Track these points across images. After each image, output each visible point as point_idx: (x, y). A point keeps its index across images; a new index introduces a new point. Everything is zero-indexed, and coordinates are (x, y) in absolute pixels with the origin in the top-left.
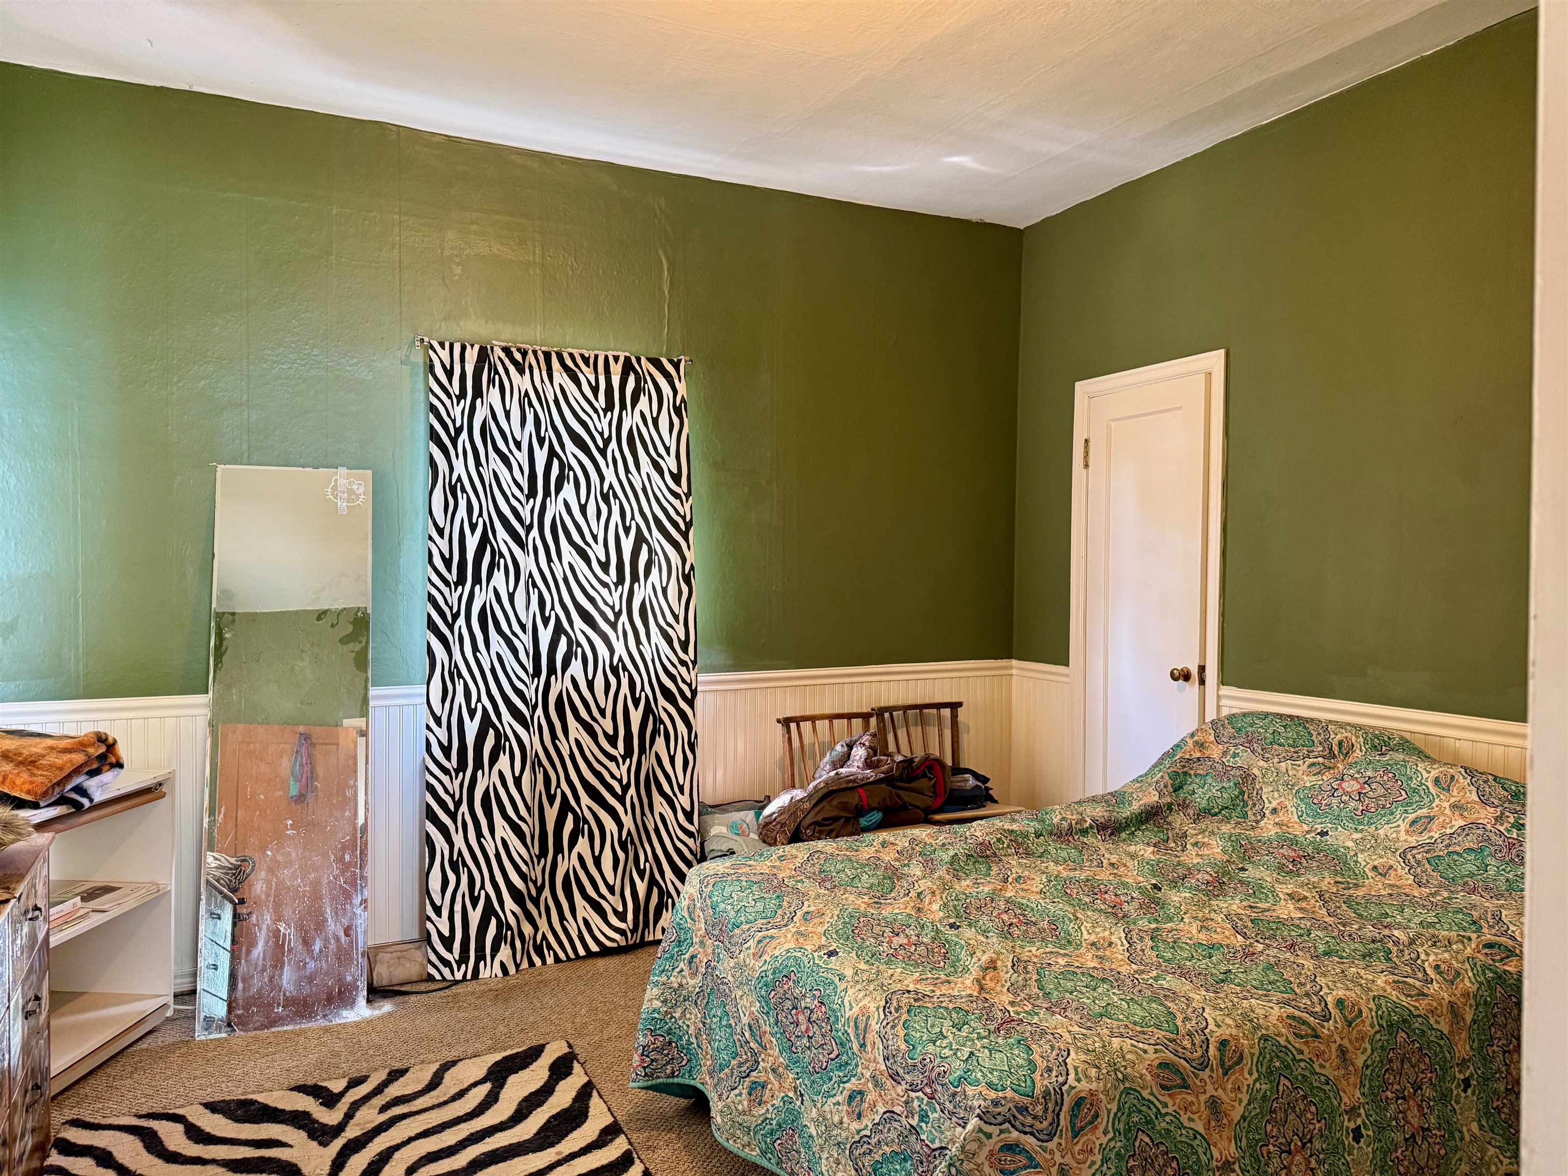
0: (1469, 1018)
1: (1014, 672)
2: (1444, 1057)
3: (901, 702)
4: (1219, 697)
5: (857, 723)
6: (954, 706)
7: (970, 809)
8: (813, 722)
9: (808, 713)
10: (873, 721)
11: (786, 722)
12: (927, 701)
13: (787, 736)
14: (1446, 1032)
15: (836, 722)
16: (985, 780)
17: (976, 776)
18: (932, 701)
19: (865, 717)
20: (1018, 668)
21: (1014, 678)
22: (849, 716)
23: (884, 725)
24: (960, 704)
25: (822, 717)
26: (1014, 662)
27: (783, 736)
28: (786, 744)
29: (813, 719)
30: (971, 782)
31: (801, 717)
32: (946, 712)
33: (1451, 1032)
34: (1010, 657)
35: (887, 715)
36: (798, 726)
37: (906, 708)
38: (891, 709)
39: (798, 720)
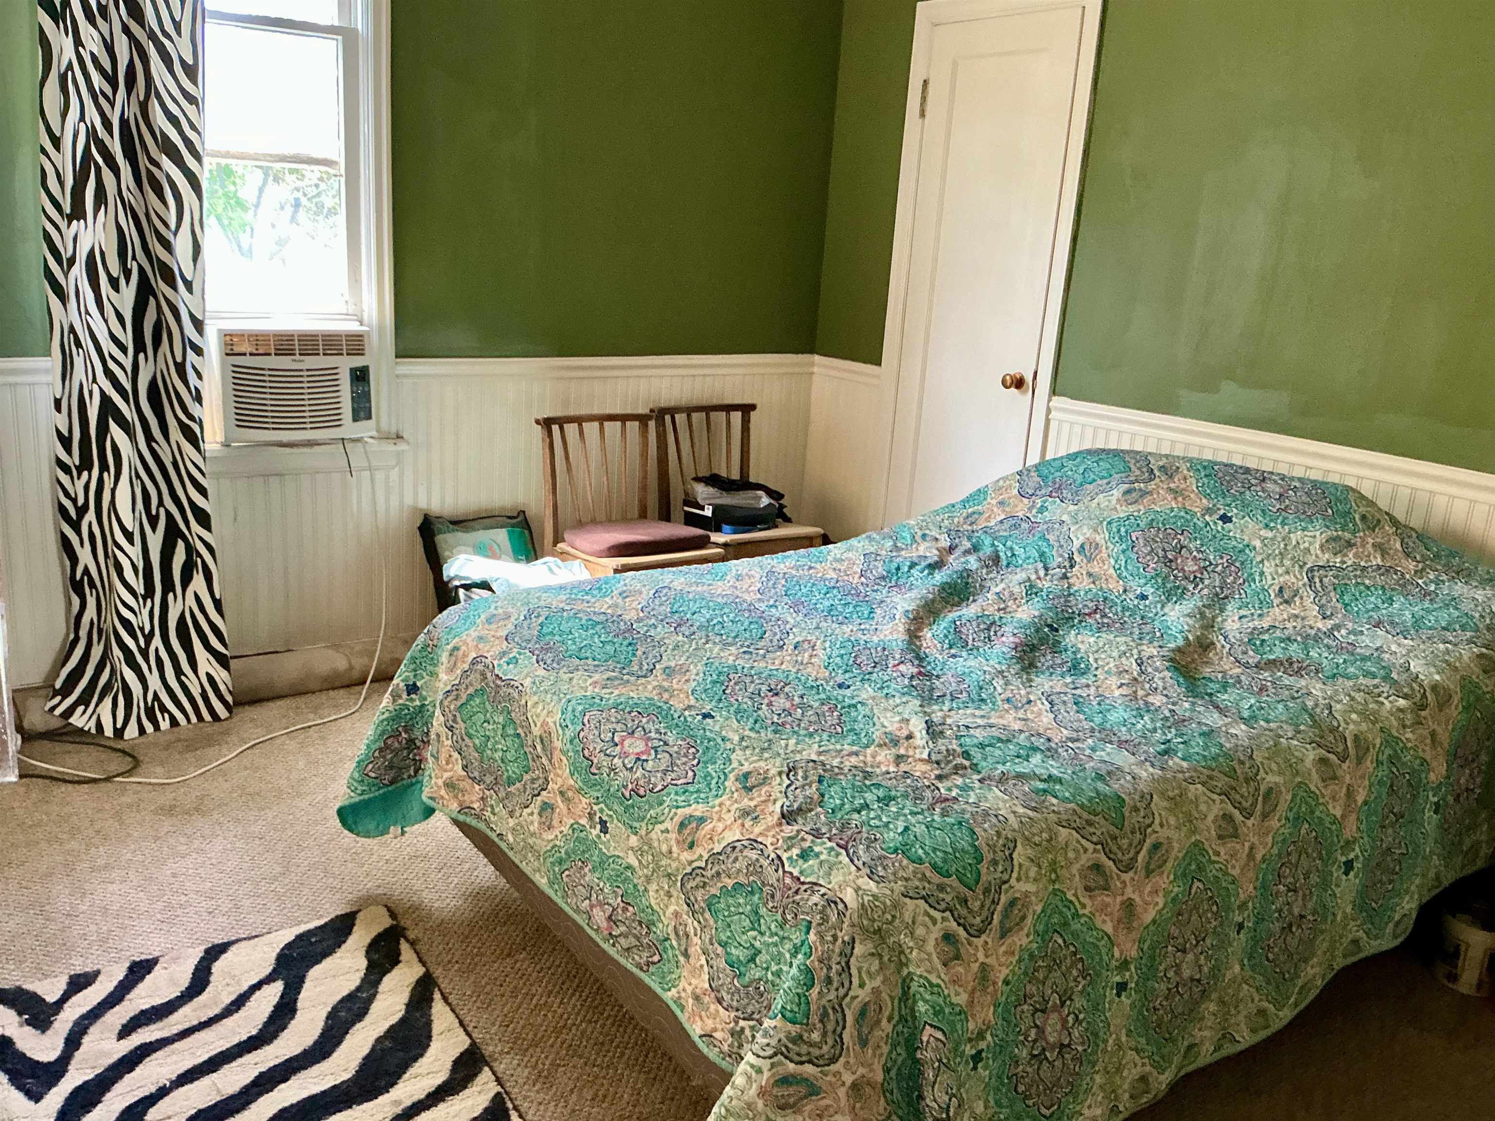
0: (1360, 799)
1: (815, 369)
2: (1332, 841)
3: (683, 403)
4: (1049, 411)
5: (633, 426)
6: (747, 409)
7: (761, 530)
8: (580, 425)
9: (572, 412)
10: (652, 424)
11: (547, 423)
12: (715, 402)
13: (548, 440)
14: (1338, 817)
15: (606, 424)
16: (782, 496)
17: (770, 493)
18: (720, 402)
19: (642, 419)
20: (820, 366)
21: (815, 378)
22: (623, 418)
23: (665, 430)
24: (753, 407)
25: (591, 418)
26: (817, 358)
27: (543, 440)
28: (547, 450)
29: (579, 420)
30: (765, 501)
31: (565, 417)
32: (736, 417)
33: (1343, 816)
34: (812, 351)
35: (668, 418)
36: (562, 429)
37: (689, 410)
38: (672, 411)
39: (562, 421)
